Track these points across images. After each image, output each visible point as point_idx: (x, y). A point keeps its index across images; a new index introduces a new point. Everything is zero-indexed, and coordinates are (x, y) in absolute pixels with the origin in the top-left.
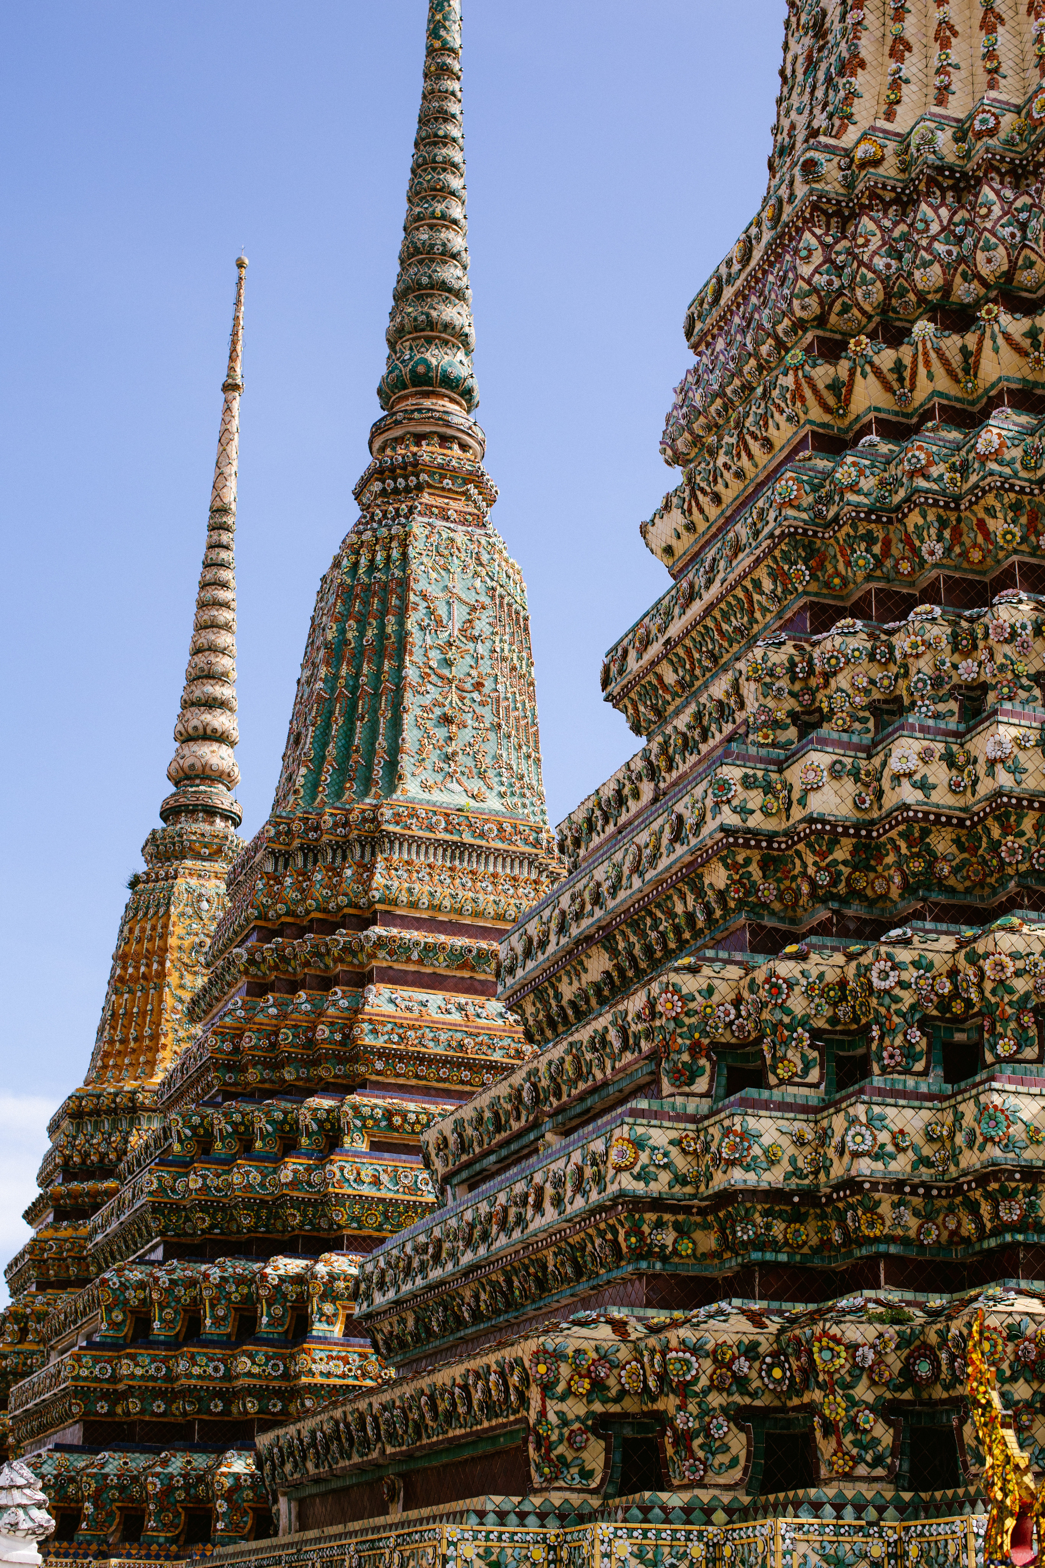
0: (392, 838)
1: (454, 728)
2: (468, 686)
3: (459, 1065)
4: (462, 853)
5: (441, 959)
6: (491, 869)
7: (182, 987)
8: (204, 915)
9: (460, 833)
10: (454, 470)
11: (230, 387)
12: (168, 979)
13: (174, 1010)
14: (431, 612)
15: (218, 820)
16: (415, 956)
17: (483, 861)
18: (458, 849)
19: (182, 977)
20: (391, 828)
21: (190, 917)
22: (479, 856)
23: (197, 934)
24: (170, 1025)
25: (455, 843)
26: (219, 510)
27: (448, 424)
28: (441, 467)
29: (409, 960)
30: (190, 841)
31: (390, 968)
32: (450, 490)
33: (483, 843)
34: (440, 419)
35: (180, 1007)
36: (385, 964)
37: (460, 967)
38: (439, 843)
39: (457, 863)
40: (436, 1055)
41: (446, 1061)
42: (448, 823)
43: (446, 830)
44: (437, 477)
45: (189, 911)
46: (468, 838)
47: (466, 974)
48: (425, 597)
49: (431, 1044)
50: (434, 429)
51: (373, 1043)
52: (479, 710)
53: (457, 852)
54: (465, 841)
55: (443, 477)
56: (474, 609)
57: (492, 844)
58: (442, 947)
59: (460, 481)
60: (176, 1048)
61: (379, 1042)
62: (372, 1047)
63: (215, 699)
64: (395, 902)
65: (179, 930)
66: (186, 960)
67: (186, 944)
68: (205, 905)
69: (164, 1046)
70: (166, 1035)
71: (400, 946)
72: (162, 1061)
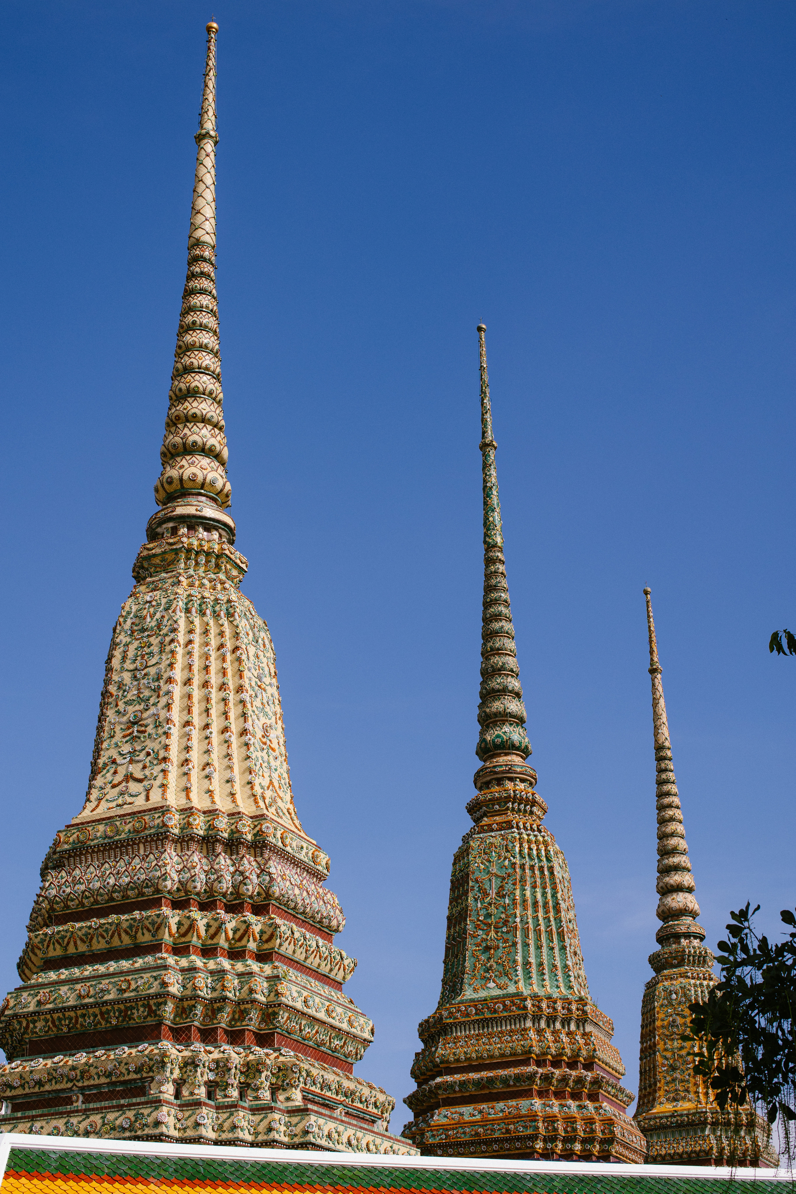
0: (451, 1025)
1: (492, 951)
2: (501, 925)
3: (479, 1144)
4: (488, 1024)
5: (471, 1087)
6: (509, 1028)
7: (666, 1050)
8: (674, 1002)
9: (483, 1014)
10: (498, 799)
11: (653, 671)
12: (658, 1047)
13: (663, 1065)
14: (480, 889)
15: (682, 940)
16: (457, 1089)
17: (499, 1025)
18: (485, 1023)
19: (665, 1044)
20: (448, 1021)
21: (666, 1006)
22: (497, 1023)
23: (671, 1015)
24: (662, 1074)
25: (482, 1019)
26: (659, 748)
27: (496, 773)
28: (490, 800)
29: (455, 1092)
30: (665, 958)
31: (448, 1098)
32: (499, 810)
33: (496, 1015)
34: (491, 772)
35: (666, 1062)
36: (444, 1096)
37: (481, 1089)
38: (474, 1022)
39: (486, 1030)
40: (466, 1141)
41: (472, 1143)
42: (476, 1009)
43: (476, 1014)
44: (491, 806)
45: (666, 1002)
46: (488, 1015)
47: (487, 1091)
48: (477, 881)
49: (463, 1136)
50: (493, 777)
51: (434, 1142)
52: (505, 937)
53: (485, 1024)
54: (487, 1017)
55: (493, 805)
56: (504, 879)
57: (501, 1015)
58: (469, 1081)
59: (503, 804)
60: (666, 1088)
61: (437, 1140)
62: (434, 1144)
63: (670, 866)
64: (448, 1062)
65: (661, 1016)
66: (667, 1033)
67: (665, 1023)
68: (674, 996)
69: (660, 1088)
70: (660, 1081)
71: (448, 1086)
72: (659, 1098)
